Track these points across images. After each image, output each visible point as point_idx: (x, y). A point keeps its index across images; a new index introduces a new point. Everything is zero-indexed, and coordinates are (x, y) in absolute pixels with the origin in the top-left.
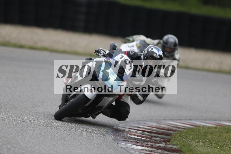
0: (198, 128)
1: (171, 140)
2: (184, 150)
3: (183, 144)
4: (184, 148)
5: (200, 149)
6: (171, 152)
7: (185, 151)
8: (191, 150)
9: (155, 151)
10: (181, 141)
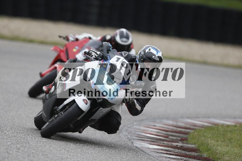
0: (216, 126)
1: (188, 139)
2: (201, 149)
3: (201, 143)
4: (201, 147)
5: (218, 148)
6: (188, 151)
7: (203, 150)
8: (209, 150)
9: (171, 151)
10: (198, 140)
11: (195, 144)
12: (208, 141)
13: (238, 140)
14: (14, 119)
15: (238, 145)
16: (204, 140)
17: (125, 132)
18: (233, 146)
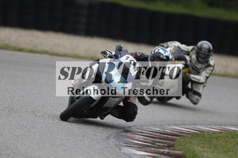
0: (203, 133)
1: (175, 146)
2: (188, 155)
3: (187, 150)
4: (188, 153)
5: (204, 155)
6: (175, 157)
8: (196, 156)
10: (185, 146)
11: (181, 150)
12: (194, 147)
13: (224, 147)
14: (4, 126)
15: (223, 151)
16: (190, 147)
17: (113, 139)
18: (219, 152)
